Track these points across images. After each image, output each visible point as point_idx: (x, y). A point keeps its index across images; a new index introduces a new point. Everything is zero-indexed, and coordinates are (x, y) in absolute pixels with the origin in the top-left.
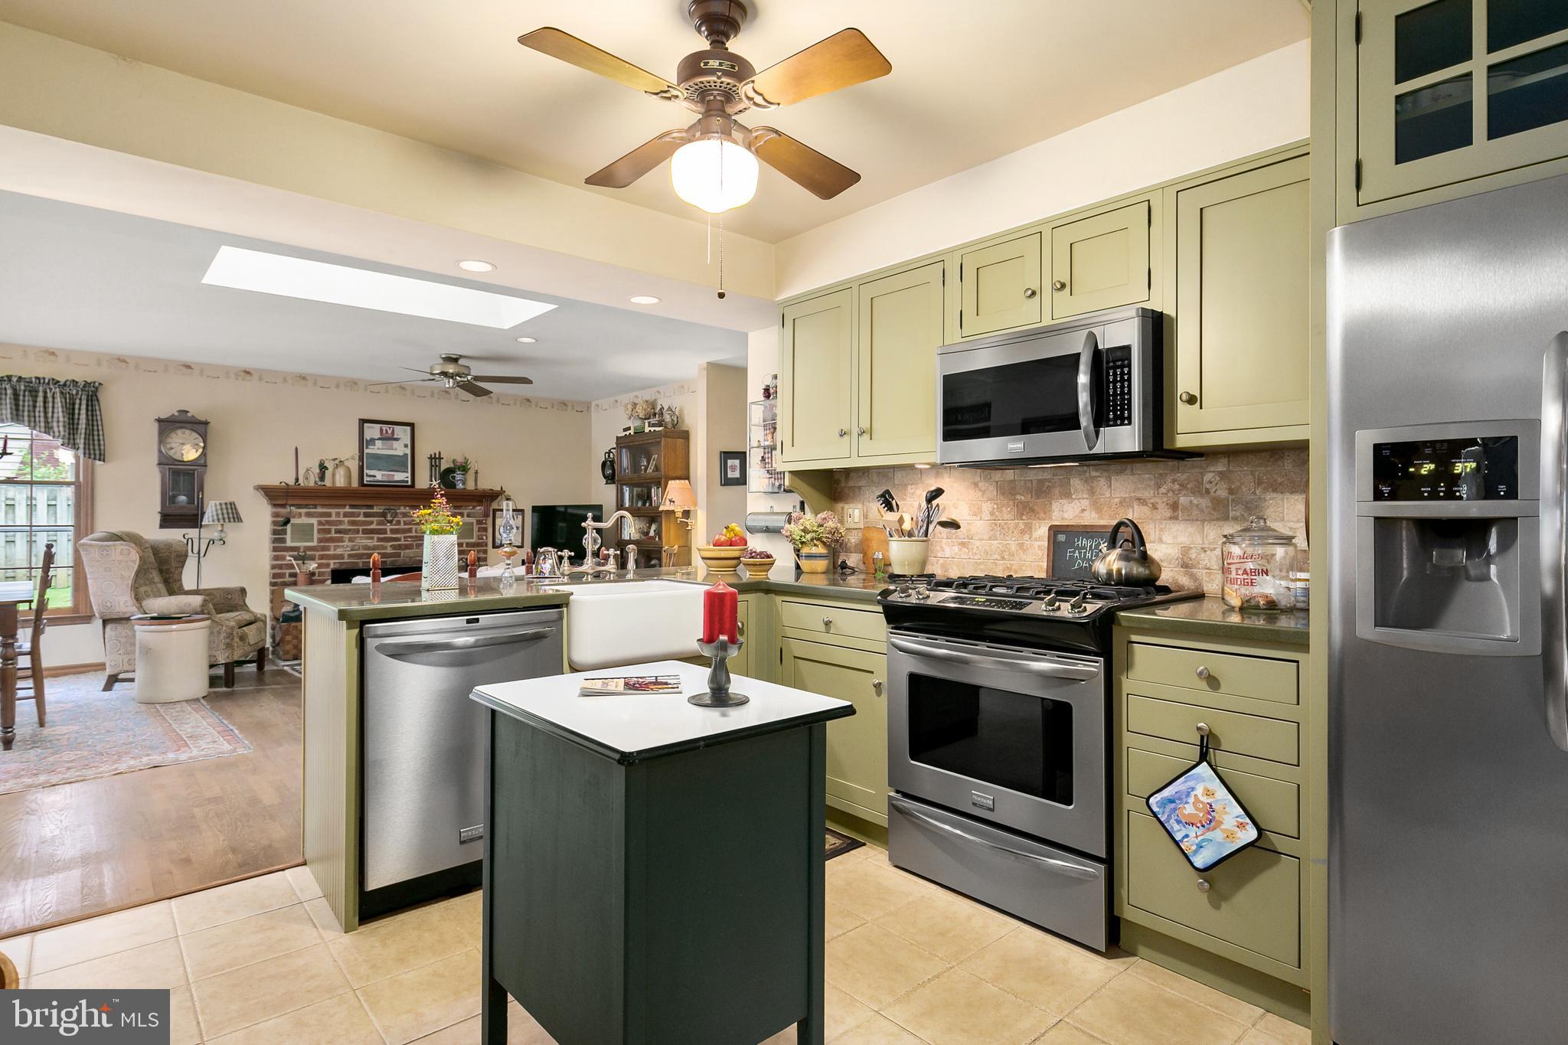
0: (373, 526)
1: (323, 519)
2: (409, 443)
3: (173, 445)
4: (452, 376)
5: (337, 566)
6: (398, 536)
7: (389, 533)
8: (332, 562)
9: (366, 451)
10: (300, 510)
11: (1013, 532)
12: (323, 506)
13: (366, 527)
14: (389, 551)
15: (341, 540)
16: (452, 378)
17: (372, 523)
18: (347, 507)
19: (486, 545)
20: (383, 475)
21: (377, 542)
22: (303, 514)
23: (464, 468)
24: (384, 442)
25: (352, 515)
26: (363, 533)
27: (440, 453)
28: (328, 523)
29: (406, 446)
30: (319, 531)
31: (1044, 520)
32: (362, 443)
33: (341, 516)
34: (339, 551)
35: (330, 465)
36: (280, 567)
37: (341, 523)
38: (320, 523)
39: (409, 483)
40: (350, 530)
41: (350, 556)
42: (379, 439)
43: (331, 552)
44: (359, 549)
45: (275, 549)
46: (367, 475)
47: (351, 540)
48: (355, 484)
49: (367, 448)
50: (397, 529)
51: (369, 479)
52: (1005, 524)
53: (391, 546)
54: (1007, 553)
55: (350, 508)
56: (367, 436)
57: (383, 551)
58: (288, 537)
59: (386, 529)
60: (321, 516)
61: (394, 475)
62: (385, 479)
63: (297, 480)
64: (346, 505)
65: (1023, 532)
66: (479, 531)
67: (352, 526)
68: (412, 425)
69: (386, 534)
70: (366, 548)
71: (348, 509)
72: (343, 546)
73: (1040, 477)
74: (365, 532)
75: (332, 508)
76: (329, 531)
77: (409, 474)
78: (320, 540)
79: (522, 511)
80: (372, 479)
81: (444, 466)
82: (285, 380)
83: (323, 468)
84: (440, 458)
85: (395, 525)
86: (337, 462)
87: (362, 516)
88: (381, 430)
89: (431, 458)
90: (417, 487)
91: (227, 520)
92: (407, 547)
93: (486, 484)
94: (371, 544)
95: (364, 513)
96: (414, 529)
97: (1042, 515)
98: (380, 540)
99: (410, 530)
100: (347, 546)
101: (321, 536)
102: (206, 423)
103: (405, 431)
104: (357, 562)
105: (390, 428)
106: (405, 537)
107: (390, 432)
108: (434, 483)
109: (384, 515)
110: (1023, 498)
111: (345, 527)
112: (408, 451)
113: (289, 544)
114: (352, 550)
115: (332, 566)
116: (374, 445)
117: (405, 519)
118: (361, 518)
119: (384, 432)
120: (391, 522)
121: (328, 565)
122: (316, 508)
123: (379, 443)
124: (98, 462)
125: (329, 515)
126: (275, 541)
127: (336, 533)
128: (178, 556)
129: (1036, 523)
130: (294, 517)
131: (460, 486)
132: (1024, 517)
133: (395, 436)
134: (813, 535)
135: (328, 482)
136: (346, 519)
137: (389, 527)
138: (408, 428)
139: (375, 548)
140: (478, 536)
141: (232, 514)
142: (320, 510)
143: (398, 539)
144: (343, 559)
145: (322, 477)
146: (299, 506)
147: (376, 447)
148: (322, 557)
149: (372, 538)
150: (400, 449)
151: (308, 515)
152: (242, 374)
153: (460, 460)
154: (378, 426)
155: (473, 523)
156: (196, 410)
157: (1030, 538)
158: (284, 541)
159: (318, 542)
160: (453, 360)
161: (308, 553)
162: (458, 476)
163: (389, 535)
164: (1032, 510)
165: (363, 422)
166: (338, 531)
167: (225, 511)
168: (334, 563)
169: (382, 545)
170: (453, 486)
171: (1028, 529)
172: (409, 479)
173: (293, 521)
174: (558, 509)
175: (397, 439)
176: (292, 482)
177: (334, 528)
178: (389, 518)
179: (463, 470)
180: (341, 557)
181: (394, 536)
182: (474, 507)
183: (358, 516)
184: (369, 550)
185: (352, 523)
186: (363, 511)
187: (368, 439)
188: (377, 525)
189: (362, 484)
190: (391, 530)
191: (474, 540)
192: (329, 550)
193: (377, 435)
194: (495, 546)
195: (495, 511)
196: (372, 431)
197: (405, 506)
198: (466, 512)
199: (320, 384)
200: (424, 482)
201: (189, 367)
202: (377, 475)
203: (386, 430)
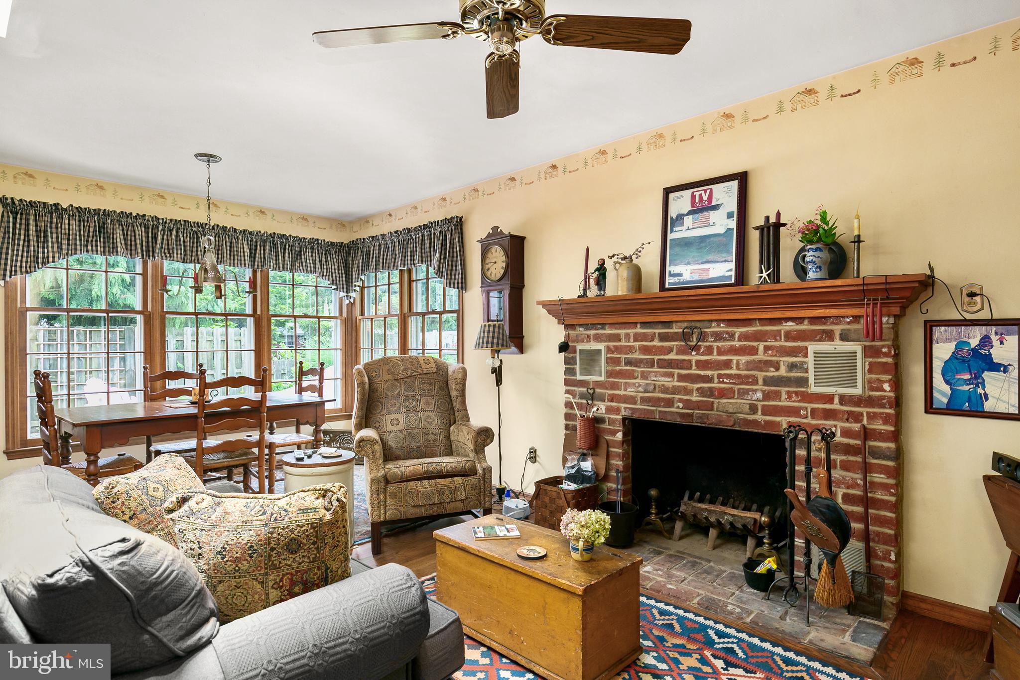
0: (672, 356)
1: (611, 344)
2: (735, 209)
3: (489, 266)
5: (627, 413)
6: (709, 373)
7: (694, 367)
8: (622, 406)
9: (670, 236)
10: (588, 332)
12: (612, 325)
13: (662, 357)
14: (695, 398)
15: (630, 375)
17: (670, 350)
20: (694, 271)
21: (678, 381)
22: (591, 338)
24: (696, 216)
25: (645, 337)
26: (659, 367)
27: (778, 215)
28: (618, 349)
29: (730, 215)
30: (607, 361)
32: (667, 223)
33: (632, 340)
34: (630, 392)
36: (573, 406)
37: (630, 349)
38: (608, 350)
39: (733, 281)
40: (641, 361)
41: (644, 400)
42: (690, 213)
43: (622, 393)
44: (654, 391)
45: (567, 383)
46: (671, 275)
47: (644, 376)
48: (652, 289)
49: (672, 231)
50: (706, 361)
51: (673, 280)
53: (698, 389)
55: (641, 328)
56: (673, 213)
57: (685, 397)
58: (577, 367)
59: (690, 361)
60: (610, 341)
61: (708, 270)
62: (696, 277)
64: (636, 324)
66: (870, 371)
67: (644, 354)
68: (741, 177)
69: (690, 368)
70: (665, 390)
71: (639, 330)
72: (634, 384)
74: (662, 364)
75: (620, 329)
76: (617, 361)
77: (733, 265)
78: (609, 374)
80: (676, 279)
82: (586, 163)
86: (618, 259)
87: (656, 339)
88: (693, 198)
92: (722, 394)
94: (670, 385)
95: (659, 334)
96: (735, 362)
98: (681, 378)
99: (727, 364)
100: (640, 385)
101: (610, 368)
102: (508, 236)
103: (729, 190)
104: (653, 411)
105: (705, 191)
106: (719, 376)
107: (705, 198)
108: (766, 274)
109: (685, 337)
111: (636, 356)
112: (733, 224)
113: (579, 377)
114: (646, 391)
115: (623, 413)
116: (683, 224)
117: (720, 344)
118: (656, 343)
119: (697, 200)
120: (696, 348)
121: (617, 411)
122: (603, 328)
123: (688, 221)
124: (463, 292)
125: (617, 338)
126: (566, 372)
127: (627, 364)
130: (582, 341)
133: (714, 203)
136: (637, 344)
137: (694, 357)
138: (736, 184)
139: (675, 390)
140: (869, 382)
142: (608, 331)
143: (709, 379)
144: (635, 403)
146: (587, 326)
147: (685, 227)
148: (612, 398)
149: (671, 375)
150: (721, 223)
151: (598, 338)
152: (550, 170)
154: (687, 194)
155: (855, 352)
158: (573, 373)
159: (607, 377)
161: (598, 390)
163: (694, 371)
165: (667, 191)
166: (629, 362)
168: (625, 408)
169: (685, 388)
172: (733, 273)
173: (580, 346)
175: (716, 208)
176: (580, 294)
177: (623, 356)
178: (695, 343)
180: (631, 400)
181: (702, 373)
182: (861, 320)
183: (652, 340)
184: (667, 393)
185: (645, 350)
186: (657, 331)
187: (674, 217)
188: (677, 354)
189: (662, 288)
190: (697, 362)
191: (858, 391)
192: (619, 389)
193: (687, 207)
194: (930, 408)
195: (929, 326)
196: (681, 203)
197: (719, 321)
198: (837, 329)
199: (620, 154)
200: (754, 276)
201: (514, 180)
202: (685, 273)
203: (700, 195)
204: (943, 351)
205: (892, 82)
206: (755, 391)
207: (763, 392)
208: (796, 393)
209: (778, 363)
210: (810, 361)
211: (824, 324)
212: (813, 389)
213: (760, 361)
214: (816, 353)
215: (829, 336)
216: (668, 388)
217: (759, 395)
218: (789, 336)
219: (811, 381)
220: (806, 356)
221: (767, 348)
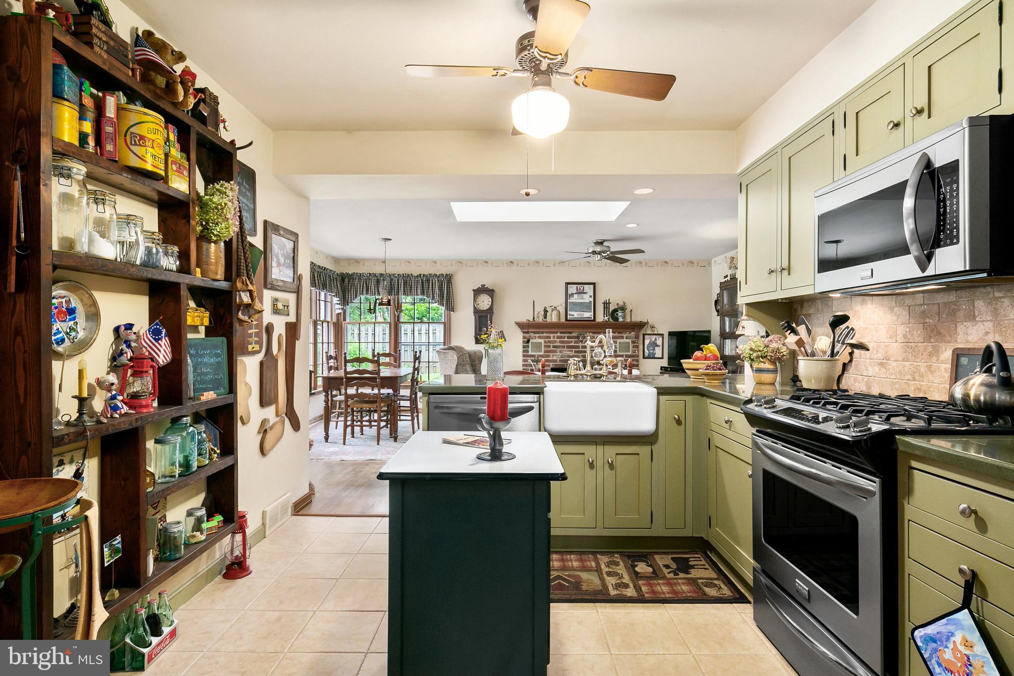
0: (572, 344)
1: (546, 340)
2: (592, 294)
3: (479, 303)
4: (599, 253)
5: (553, 366)
8: (551, 364)
9: (569, 301)
10: (535, 335)
11: (922, 355)
12: (547, 332)
13: (568, 345)
15: (555, 352)
16: (599, 254)
17: (572, 342)
19: (638, 357)
20: (578, 314)
21: (574, 353)
22: (537, 337)
23: (623, 309)
24: (579, 295)
25: (561, 337)
27: (609, 300)
28: (549, 342)
29: (591, 297)
30: (545, 346)
31: (949, 342)
32: (567, 296)
33: (556, 338)
34: (555, 358)
35: (549, 309)
36: (526, 365)
37: (555, 342)
38: (545, 342)
39: (592, 319)
40: (560, 346)
41: (560, 361)
42: (576, 293)
43: (551, 358)
44: (564, 357)
45: (524, 356)
46: (569, 315)
47: (561, 352)
48: (563, 320)
49: (569, 299)
50: (585, 346)
51: (570, 317)
52: (916, 346)
53: (582, 356)
54: (918, 374)
56: (570, 292)
58: (530, 349)
59: (579, 346)
60: (546, 338)
61: (583, 314)
62: (579, 316)
63: (534, 318)
64: (558, 332)
65: (931, 354)
66: (633, 348)
68: (594, 284)
69: (579, 348)
71: (559, 334)
72: (557, 355)
73: (946, 301)
74: (568, 347)
75: (551, 334)
76: (549, 347)
77: (592, 313)
78: (545, 352)
79: (662, 335)
80: (572, 317)
81: (611, 308)
82: (529, 265)
83: (546, 311)
84: (609, 303)
86: (553, 307)
88: (577, 288)
89: (604, 303)
90: (596, 321)
93: (637, 318)
94: (571, 354)
95: (567, 336)
97: (948, 338)
98: (576, 352)
100: (559, 355)
101: (546, 349)
102: (493, 291)
103: (590, 287)
104: (564, 365)
105: (582, 286)
107: (582, 289)
108: (606, 318)
109: (578, 337)
110: (931, 321)
111: (558, 344)
112: (592, 300)
113: (530, 353)
114: (561, 357)
115: (551, 366)
118: (566, 339)
119: (579, 289)
120: (582, 341)
121: (549, 365)
122: (543, 334)
123: (576, 296)
124: (452, 313)
125: (549, 337)
126: (524, 351)
128: (479, 358)
129: (943, 346)
130: (532, 339)
131: (621, 320)
132: (932, 340)
133: (585, 291)
134: (760, 353)
135: (548, 319)
136: (558, 340)
137: (581, 344)
138: (592, 286)
139: (573, 356)
140: (634, 351)
141: (502, 335)
142: (545, 335)
143: (585, 352)
145: (545, 316)
146: (535, 333)
147: (574, 298)
148: (546, 361)
149: (572, 351)
150: (587, 299)
151: (540, 337)
153: (621, 304)
154: (575, 286)
155: (629, 342)
156: (489, 285)
157: (937, 361)
158: (528, 351)
160: (600, 243)
161: (539, 358)
162: (620, 314)
163: (581, 349)
164: (939, 333)
165: (567, 284)
166: (554, 347)
169: (577, 355)
170: (617, 319)
171: (936, 352)
172: (592, 316)
173: (531, 341)
174: (689, 333)
175: (586, 293)
176: (531, 319)
177: (552, 345)
178: (581, 340)
179: (623, 310)
180: (556, 361)
181: (583, 350)
182: (630, 333)
183: (564, 338)
185: (561, 342)
187: (570, 294)
188: (574, 343)
189: (566, 320)
190: (582, 346)
191: (630, 353)
192: (549, 357)
193: (575, 291)
194: (644, 358)
195: (644, 335)
196: (572, 289)
197: (590, 332)
198: (625, 336)
199: (545, 265)
200: (600, 318)
201: (487, 262)
202: (575, 315)
204: (647, 342)
205: (636, 266)
210: (618, 345)
211: (622, 334)
212: (618, 353)
214: (620, 343)
215: (623, 337)
216: (570, 356)
219: (618, 351)
220: (616, 344)
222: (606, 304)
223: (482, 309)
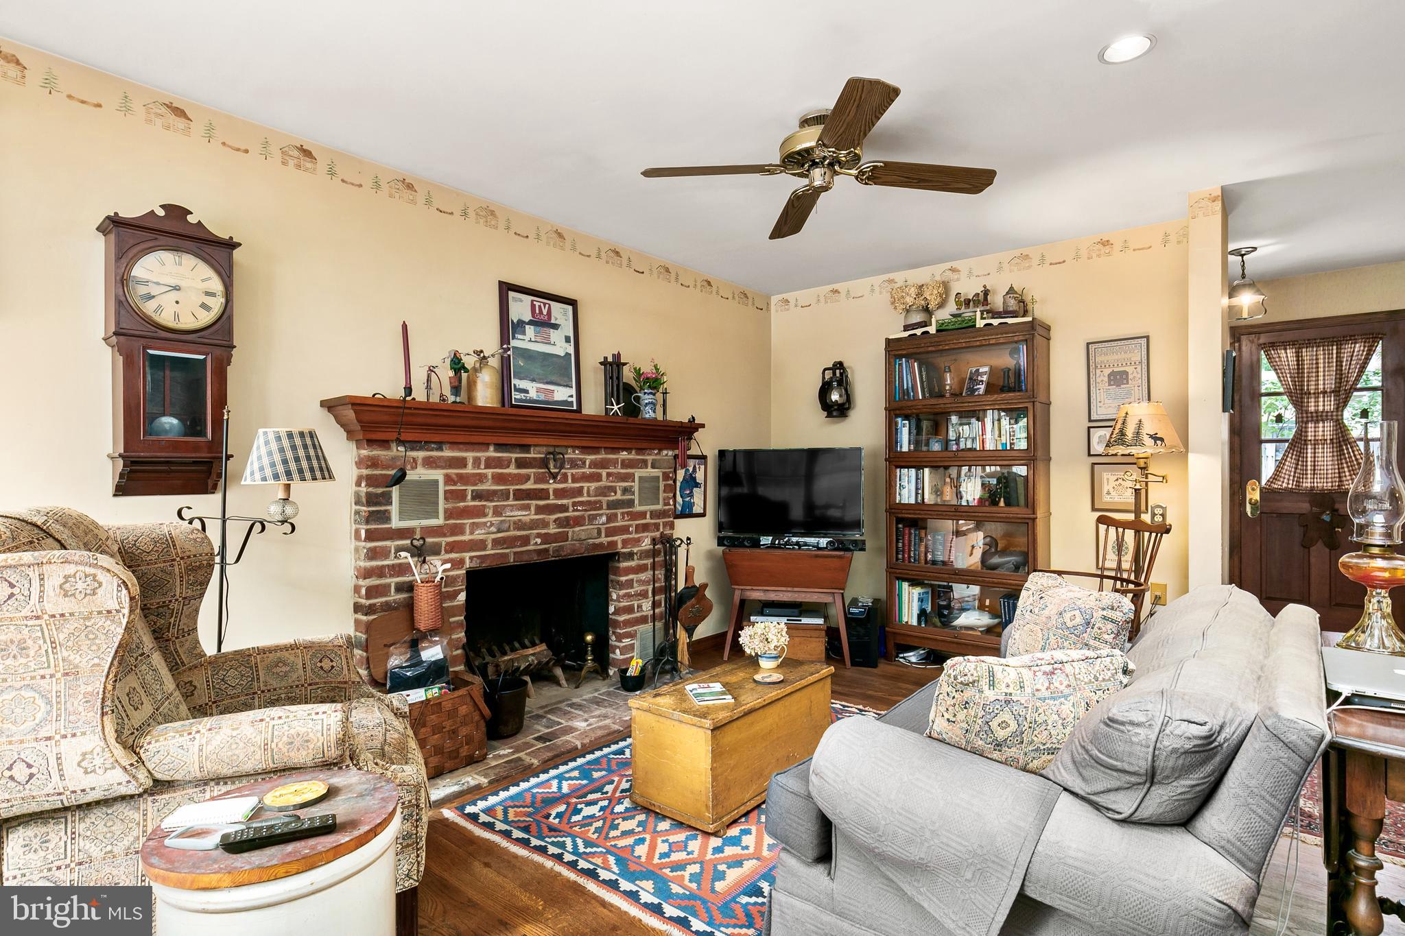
0: (529, 485)
1: (453, 472)
2: (571, 335)
5: (476, 564)
6: (564, 502)
7: (552, 497)
8: (467, 555)
9: (512, 343)
10: (415, 454)
12: (454, 444)
13: (518, 487)
14: (553, 530)
15: (481, 513)
17: (527, 478)
18: (492, 448)
20: (537, 390)
21: (536, 514)
22: (420, 462)
23: (654, 382)
24: (538, 329)
25: (498, 463)
26: (516, 499)
27: (618, 356)
28: (463, 479)
29: (567, 340)
30: (449, 495)
32: (508, 328)
33: (482, 466)
34: (479, 535)
36: (379, 572)
37: (481, 478)
38: (449, 480)
39: (575, 408)
40: (495, 492)
41: (496, 542)
42: (531, 323)
43: (466, 537)
44: (508, 530)
45: (369, 537)
46: (515, 389)
47: (497, 512)
49: (512, 338)
50: (563, 489)
51: (518, 396)
53: (555, 521)
55: (496, 450)
56: (513, 315)
57: (543, 531)
58: (394, 509)
59: (547, 490)
60: (450, 467)
61: (553, 391)
62: (542, 397)
63: (408, 390)
64: (488, 445)
66: (665, 491)
67: (498, 484)
68: (574, 304)
69: (548, 498)
70: (519, 525)
71: (492, 453)
72: (486, 523)
74: (520, 495)
75: (467, 451)
76: (461, 496)
77: (573, 391)
78: (449, 514)
79: (707, 460)
80: (523, 396)
81: (624, 381)
84: (619, 365)
85: (560, 482)
86: (477, 358)
87: (513, 466)
88: (533, 306)
89: (604, 363)
90: (585, 412)
91: (296, 475)
92: (578, 521)
93: (678, 414)
94: (527, 519)
95: (516, 459)
96: (585, 489)
98: (540, 510)
99: (579, 492)
100: (492, 524)
101: (449, 506)
102: (231, 245)
103: (565, 313)
104: (506, 555)
105: (545, 304)
106: (574, 504)
107: (545, 312)
108: (608, 407)
109: (544, 463)
111: (487, 486)
112: (571, 350)
113: (396, 523)
114: (499, 531)
115: (468, 564)
116: (524, 333)
117: (574, 471)
118: (512, 470)
119: (537, 311)
120: (554, 476)
121: (461, 563)
122: (440, 449)
123: (530, 330)
125: (462, 463)
126: (371, 518)
127: (473, 498)
130: (405, 467)
131: (648, 414)
133: (553, 321)
136: (489, 472)
137: (552, 486)
138: (569, 309)
139: (533, 525)
140: (664, 499)
142: (447, 453)
143: (564, 508)
144: (485, 549)
146: (414, 445)
147: (527, 338)
148: (452, 548)
149: (527, 507)
150: (559, 345)
151: (430, 463)
152: (296, 153)
153: (648, 368)
154: (526, 299)
155: (659, 477)
158: (385, 516)
159: (446, 518)
161: (429, 540)
162: (644, 397)
163: (552, 501)
165: (506, 288)
166: (477, 496)
167: (301, 453)
168: (471, 558)
169: (543, 520)
170: (639, 412)
172: (574, 399)
173: (407, 475)
175: (555, 327)
176: (401, 393)
177: (470, 488)
178: (552, 469)
179: (650, 388)
180: (481, 545)
181: (559, 502)
182: (660, 451)
183: (508, 467)
184: (524, 530)
185: (499, 479)
186: (514, 456)
187: (515, 321)
188: (535, 483)
189: (510, 404)
190: (555, 491)
191: (660, 506)
192: (462, 533)
193: (527, 317)
196: (520, 308)
197: (574, 447)
198: (650, 458)
199: (437, 203)
200: (594, 405)
201: (180, 113)
202: (531, 390)
203: (540, 306)
204: (680, 475)
205: (659, 277)
206: (601, 515)
207: (607, 515)
208: (628, 513)
209: (615, 487)
210: (636, 486)
211: (644, 454)
212: (638, 508)
213: (605, 487)
214: (640, 478)
215: (644, 464)
216: (525, 524)
217: (604, 519)
218: (625, 464)
219: (636, 502)
220: (633, 481)
221: (609, 475)
222: (613, 366)
223: (171, 324)
